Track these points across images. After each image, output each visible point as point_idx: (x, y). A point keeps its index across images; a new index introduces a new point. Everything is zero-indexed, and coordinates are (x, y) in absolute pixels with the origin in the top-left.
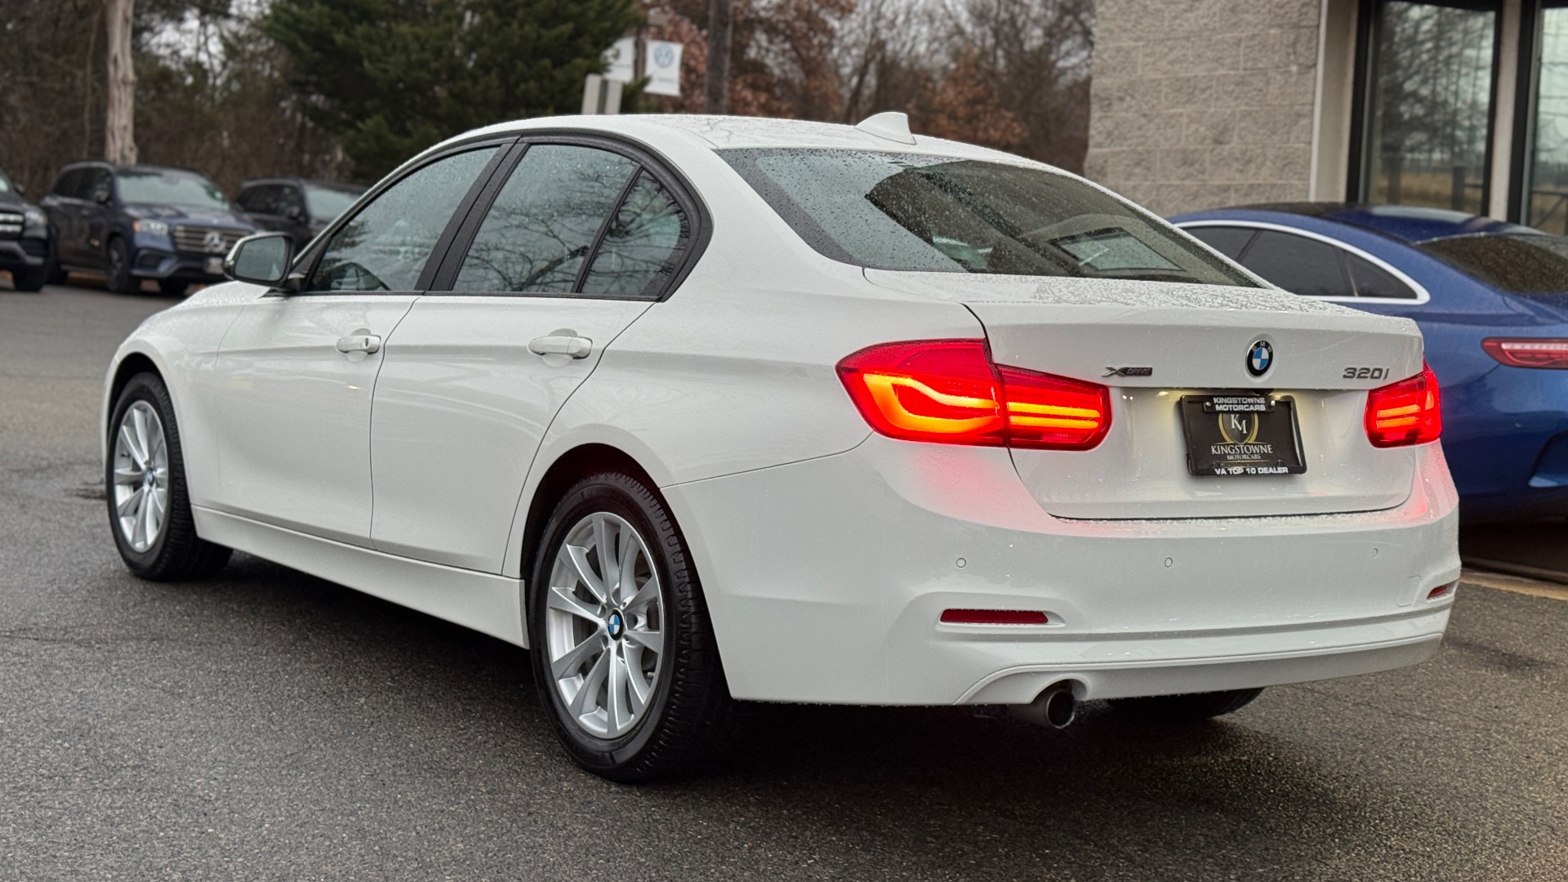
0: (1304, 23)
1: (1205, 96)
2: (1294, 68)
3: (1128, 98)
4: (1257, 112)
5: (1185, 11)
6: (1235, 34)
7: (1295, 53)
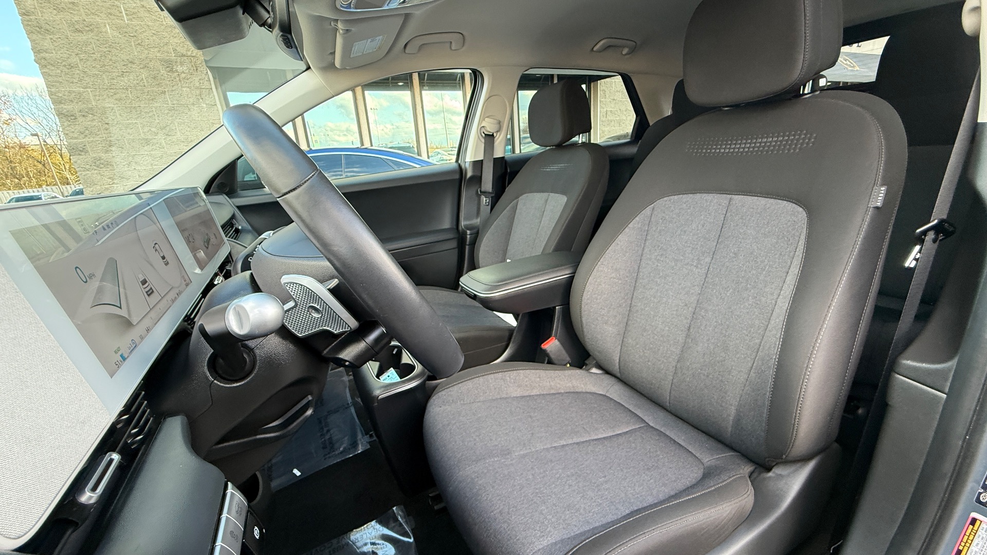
0: (203, 87)
1: (151, 114)
2: (205, 105)
3: (91, 115)
4: (188, 123)
5: (118, 76)
6: (160, 89)
7: (202, 99)
